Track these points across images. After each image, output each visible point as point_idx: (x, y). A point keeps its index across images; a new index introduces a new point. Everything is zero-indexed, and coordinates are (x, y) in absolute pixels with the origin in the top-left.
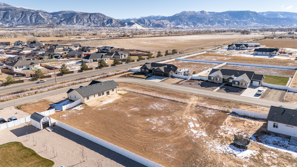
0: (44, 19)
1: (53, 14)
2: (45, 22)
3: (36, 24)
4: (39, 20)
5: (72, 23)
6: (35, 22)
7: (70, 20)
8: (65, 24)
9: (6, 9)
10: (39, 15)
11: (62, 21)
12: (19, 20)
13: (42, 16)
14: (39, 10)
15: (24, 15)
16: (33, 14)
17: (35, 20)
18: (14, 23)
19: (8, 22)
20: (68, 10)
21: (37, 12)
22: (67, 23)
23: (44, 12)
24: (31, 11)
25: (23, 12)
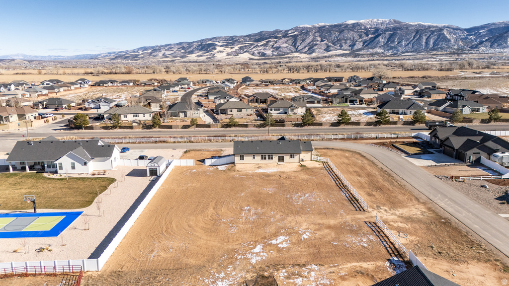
0: (449, 40)
1: (467, 30)
2: (450, 45)
3: (433, 50)
4: (441, 43)
5: (501, 44)
6: (433, 46)
7: (499, 40)
8: (486, 47)
9: (394, 29)
10: (443, 34)
11: (481, 43)
12: (408, 44)
13: (447, 36)
14: (446, 25)
15: (418, 36)
16: (433, 32)
17: (434, 43)
18: (400, 48)
19: (392, 48)
20: (501, 21)
21: (441, 30)
22: (491, 46)
23: (455, 27)
24: (431, 29)
25: (417, 32)
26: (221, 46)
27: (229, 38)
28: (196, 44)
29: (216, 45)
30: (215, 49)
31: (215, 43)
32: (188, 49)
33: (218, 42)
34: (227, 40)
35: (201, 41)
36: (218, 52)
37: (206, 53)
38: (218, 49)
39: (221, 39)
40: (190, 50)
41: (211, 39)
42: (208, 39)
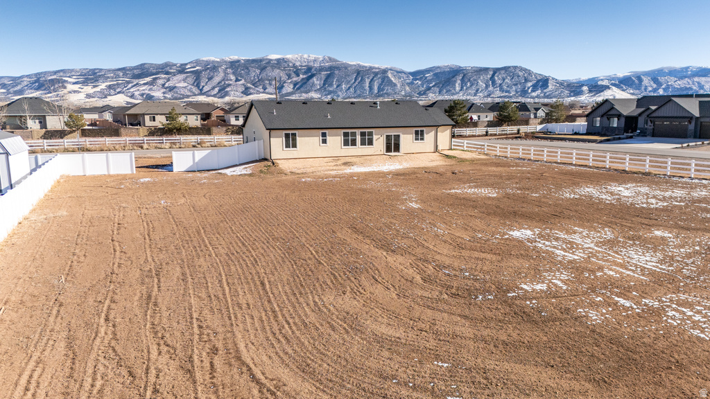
0: (395, 85)
1: (413, 74)
2: (397, 90)
3: (379, 96)
4: (386, 88)
5: (450, 91)
6: (379, 92)
7: (448, 85)
8: (435, 93)
9: (331, 68)
10: (388, 77)
11: (429, 89)
12: (349, 88)
13: (392, 79)
14: (389, 67)
15: (360, 79)
16: (376, 74)
17: (379, 88)
18: (340, 93)
19: (330, 93)
20: (446, 65)
21: (385, 71)
22: (440, 92)
23: (398, 70)
24: (374, 70)
25: (358, 73)
26: (74, 83)
27: (88, 72)
28: (29, 80)
29: (66, 81)
30: (65, 88)
31: (64, 78)
32: (13, 87)
33: (69, 77)
34: (85, 75)
35: (36, 75)
36: (70, 92)
37: (48, 93)
38: (70, 87)
39: (73, 73)
40: (16, 89)
41: (55, 73)
42: (49, 72)
